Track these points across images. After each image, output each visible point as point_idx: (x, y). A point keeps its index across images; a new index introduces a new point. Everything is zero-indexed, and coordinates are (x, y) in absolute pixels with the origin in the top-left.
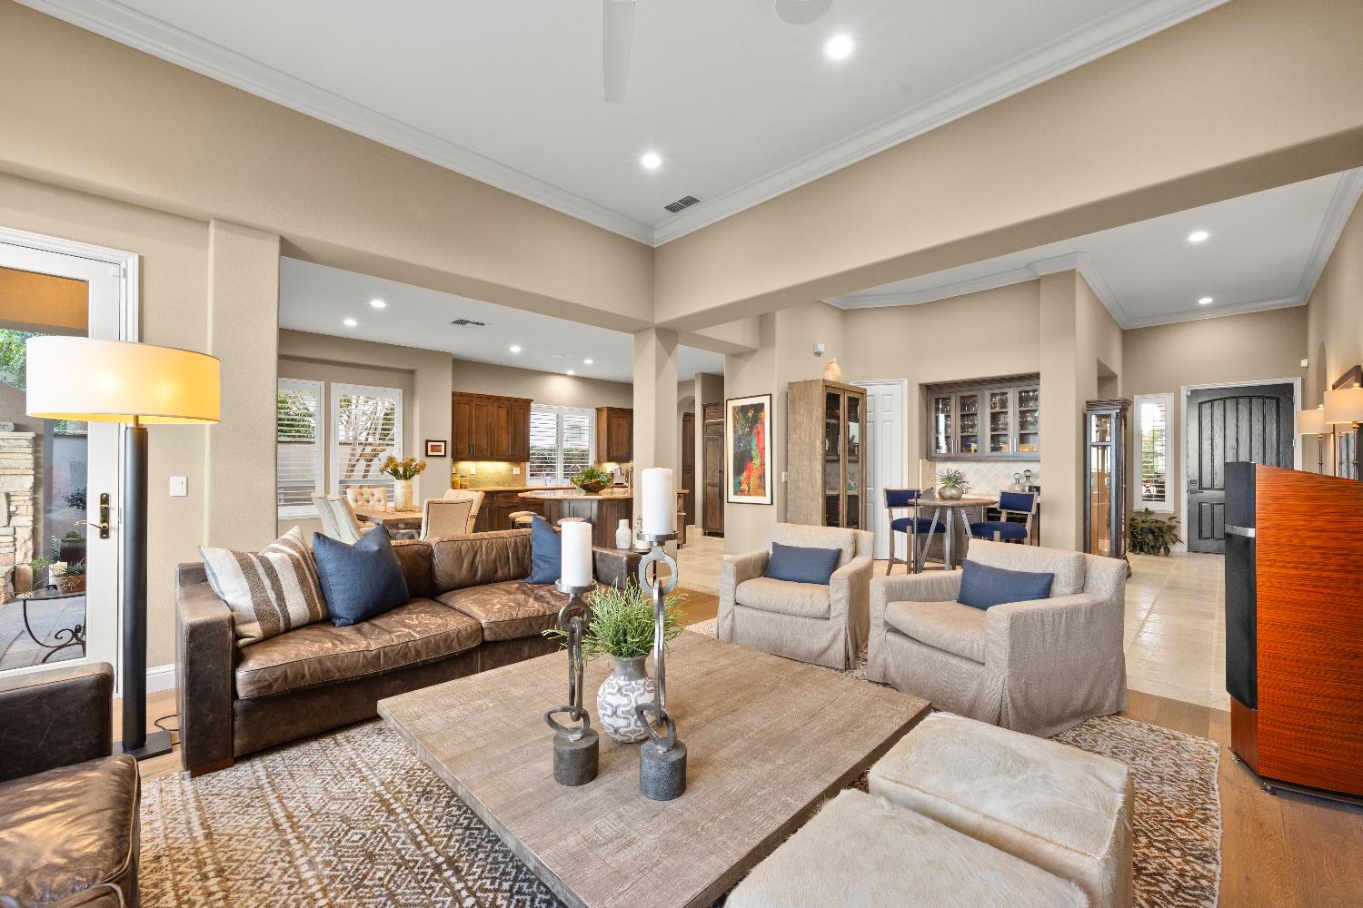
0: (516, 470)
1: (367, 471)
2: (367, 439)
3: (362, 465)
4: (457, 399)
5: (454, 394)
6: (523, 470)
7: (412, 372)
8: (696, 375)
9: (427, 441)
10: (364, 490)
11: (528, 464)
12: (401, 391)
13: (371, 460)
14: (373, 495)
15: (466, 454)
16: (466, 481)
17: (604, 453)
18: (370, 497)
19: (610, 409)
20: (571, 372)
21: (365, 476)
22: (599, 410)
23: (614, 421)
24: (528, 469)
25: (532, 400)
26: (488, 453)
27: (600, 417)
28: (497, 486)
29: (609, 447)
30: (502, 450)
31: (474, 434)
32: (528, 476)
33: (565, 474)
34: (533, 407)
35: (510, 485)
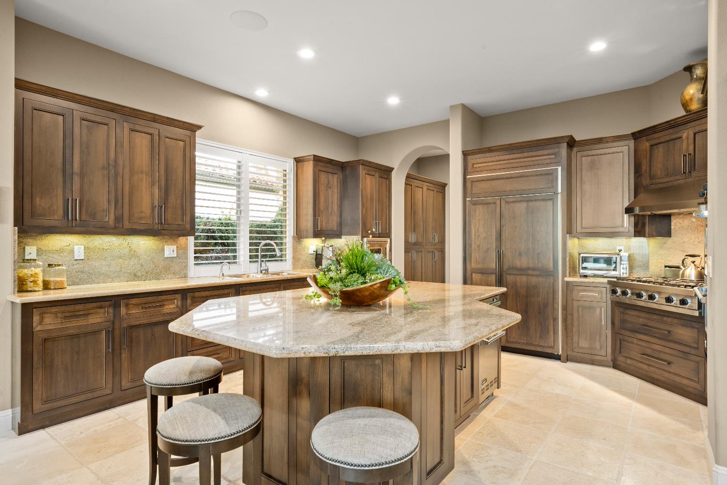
0: (170, 250)
4: (26, 94)
6: (183, 249)
8: (453, 108)
11: (191, 239)
15: (56, 220)
17: (308, 223)
19: (317, 159)
20: (261, 94)
22: (298, 160)
23: (323, 177)
24: (191, 248)
25: (200, 127)
26: (110, 219)
27: (300, 171)
28: (134, 280)
29: (315, 216)
30: (141, 212)
31: (76, 179)
32: (191, 261)
33: (251, 257)
34: (200, 138)
35: (157, 277)
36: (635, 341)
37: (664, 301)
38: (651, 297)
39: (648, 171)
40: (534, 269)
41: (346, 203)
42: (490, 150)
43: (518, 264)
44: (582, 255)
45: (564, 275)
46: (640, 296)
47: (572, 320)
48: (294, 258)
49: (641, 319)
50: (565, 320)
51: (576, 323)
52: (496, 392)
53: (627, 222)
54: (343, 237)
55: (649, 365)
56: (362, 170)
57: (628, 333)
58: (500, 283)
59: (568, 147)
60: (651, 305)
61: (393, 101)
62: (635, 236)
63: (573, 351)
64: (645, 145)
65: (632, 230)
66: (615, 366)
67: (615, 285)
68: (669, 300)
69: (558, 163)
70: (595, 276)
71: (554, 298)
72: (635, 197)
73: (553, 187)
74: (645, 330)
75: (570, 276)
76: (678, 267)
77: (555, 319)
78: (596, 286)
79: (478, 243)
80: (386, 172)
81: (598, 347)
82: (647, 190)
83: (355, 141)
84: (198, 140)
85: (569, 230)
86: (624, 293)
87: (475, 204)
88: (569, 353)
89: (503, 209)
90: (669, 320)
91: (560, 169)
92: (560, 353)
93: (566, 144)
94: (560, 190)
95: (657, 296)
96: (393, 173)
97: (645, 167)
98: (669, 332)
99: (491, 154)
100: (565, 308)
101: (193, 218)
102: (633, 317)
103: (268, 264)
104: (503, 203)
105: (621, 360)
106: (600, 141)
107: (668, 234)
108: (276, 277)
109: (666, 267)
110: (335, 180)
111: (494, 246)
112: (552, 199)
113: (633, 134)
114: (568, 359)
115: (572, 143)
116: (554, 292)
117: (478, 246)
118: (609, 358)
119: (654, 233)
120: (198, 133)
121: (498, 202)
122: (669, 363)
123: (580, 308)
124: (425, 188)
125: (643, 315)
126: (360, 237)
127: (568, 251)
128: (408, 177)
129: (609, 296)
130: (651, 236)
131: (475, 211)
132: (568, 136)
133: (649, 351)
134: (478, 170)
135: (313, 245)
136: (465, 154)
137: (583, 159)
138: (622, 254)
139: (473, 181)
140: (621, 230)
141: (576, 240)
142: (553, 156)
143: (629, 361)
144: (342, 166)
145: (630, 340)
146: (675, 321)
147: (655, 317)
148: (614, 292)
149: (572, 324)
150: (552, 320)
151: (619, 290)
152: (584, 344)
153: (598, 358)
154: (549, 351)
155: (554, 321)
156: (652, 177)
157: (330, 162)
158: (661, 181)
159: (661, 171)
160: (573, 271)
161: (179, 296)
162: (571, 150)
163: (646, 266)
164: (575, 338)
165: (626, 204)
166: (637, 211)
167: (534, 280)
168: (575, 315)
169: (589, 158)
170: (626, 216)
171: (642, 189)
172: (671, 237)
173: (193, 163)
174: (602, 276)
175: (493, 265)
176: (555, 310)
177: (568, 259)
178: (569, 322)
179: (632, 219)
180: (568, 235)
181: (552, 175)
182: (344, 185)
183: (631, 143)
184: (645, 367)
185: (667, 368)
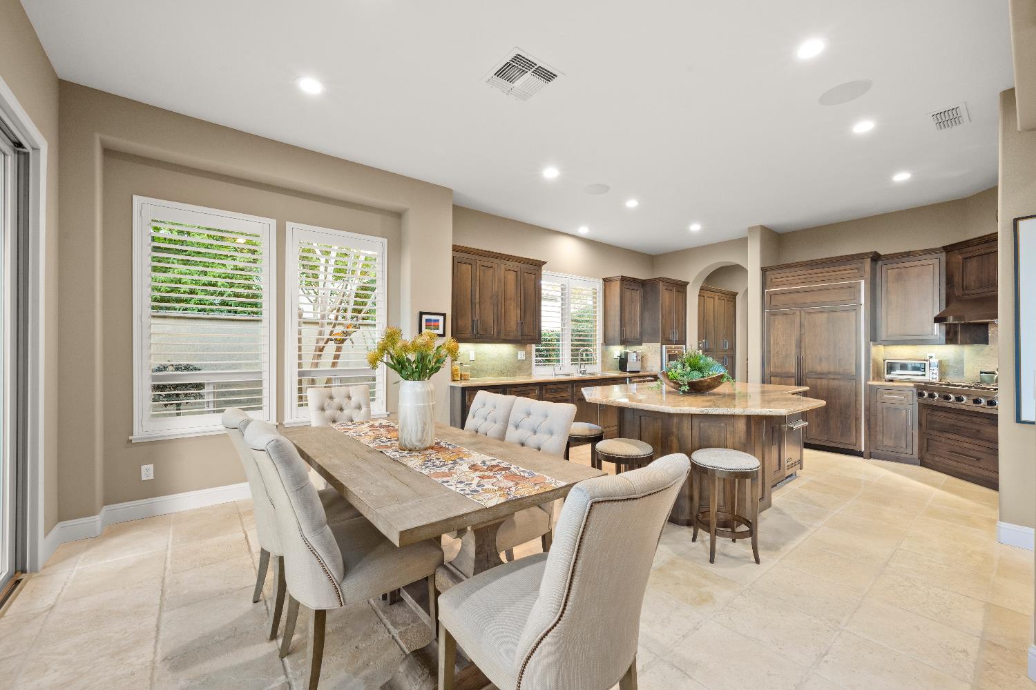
0: (521, 355)
1: (337, 357)
2: (336, 318)
3: (331, 348)
4: (458, 254)
5: (456, 249)
6: (528, 354)
7: (398, 215)
8: (751, 229)
9: (421, 314)
10: (334, 391)
11: (535, 348)
12: (386, 240)
13: (343, 341)
14: (349, 397)
15: (468, 334)
16: (467, 369)
17: (614, 334)
18: (344, 402)
19: (623, 279)
20: (583, 231)
21: (334, 364)
22: (606, 280)
23: (628, 293)
24: (534, 353)
25: (544, 263)
26: (494, 332)
27: (608, 290)
28: (501, 376)
29: (621, 327)
30: (510, 327)
31: (478, 306)
32: (534, 363)
33: (573, 360)
34: (545, 271)
35: (514, 374)
36: (943, 440)
37: (971, 403)
38: (959, 399)
39: (960, 282)
40: (835, 374)
41: (647, 315)
42: (789, 266)
43: (818, 368)
44: (887, 361)
45: (867, 379)
46: (947, 398)
47: (876, 420)
48: (602, 361)
49: (950, 420)
50: (868, 421)
51: (879, 423)
52: (799, 472)
53: (938, 330)
54: (644, 344)
55: (957, 461)
56: (661, 287)
57: (935, 433)
58: (799, 384)
59: (871, 261)
60: (958, 406)
61: (695, 228)
62: (947, 343)
63: (876, 448)
64: (958, 258)
65: (943, 338)
66: (923, 464)
67: (921, 389)
68: (977, 401)
69: (862, 277)
70: (901, 381)
71: (857, 401)
72: (947, 306)
73: (855, 299)
74: (955, 430)
75: (874, 380)
76: (994, 373)
77: (858, 419)
78: (900, 390)
79: (776, 350)
80: (681, 287)
81: (904, 447)
82: (960, 300)
83: (651, 258)
84: (543, 272)
85: (874, 337)
86: (931, 396)
87: (774, 314)
88: (872, 450)
89: (803, 320)
90: (978, 420)
91: (863, 282)
92: (863, 449)
93: (869, 259)
94: (863, 301)
95: (965, 398)
96: (689, 287)
97: (957, 278)
98: (979, 431)
99: (790, 270)
100: (868, 409)
101: (540, 331)
102: (940, 417)
103: (586, 366)
104: (803, 313)
105: (928, 458)
106: (907, 254)
107: (985, 341)
108: (593, 377)
109: (981, 373)
110: (637, 295)
111: (794, 353)
112: (856, 309)
113: (945, 248)
114: (870, 456)
115: (876, 258)
116: (857, 394)
117: (777, 353)
118: (916, 455)
119: (969, 341)
120: (543, 267)
121: (798, 313)
122: (978, 459)
123: (884, 410)
124: (717, 298)
125: (952, 415)
126: (660, 344)
127: (872, 356)
128: (702, 289)
129: (916, 398)
130: (964, 343)
131: (774, 321)
132: (871, 252)
133: (957, 449)
134: (777, 284)
135: (617, 351)
136: (764, 271)
137: (889, 273)
138: (931, 360)
139: (772, 295)
140: (932, 337)
141: (881, 347)
142: (856, 271)
143: (937, 459)
144: (642, 283)
145: (938, 439)
146: (986, 421)
147: (964, 418)
148: (920, 395)
149: (876, 424)
150: (854, 420)
151: (926, 394)
152: (888, 442)
153: (903, 455)
154: (851, 447)
155: (856, 421)
156: (965, 288)
157: (634, 280)
158: (974, 292)
159: (975, 283)
160: (878, 375)
161: (538, 388)
162: (876, 264)
163: (960, 372)
164: (879, 437)
165: (937, 313)
166: (951, 320)
167: (835, 383)
168: (880, 416)
169: (895, 271)
170: (936, 325)
171: (955, 300)
172: (988, 344)
173: (540, 289)
174: (909, 381)
175: (793, 369)
176: (857, 409)
177: (871, 365)
178: (873, 422)
179: (944, 327)
180: (872, 343)
181: (854, 289)
182: (644, 299)
183: (943, 256)
184: (954, 464)
185: (977, 464)
